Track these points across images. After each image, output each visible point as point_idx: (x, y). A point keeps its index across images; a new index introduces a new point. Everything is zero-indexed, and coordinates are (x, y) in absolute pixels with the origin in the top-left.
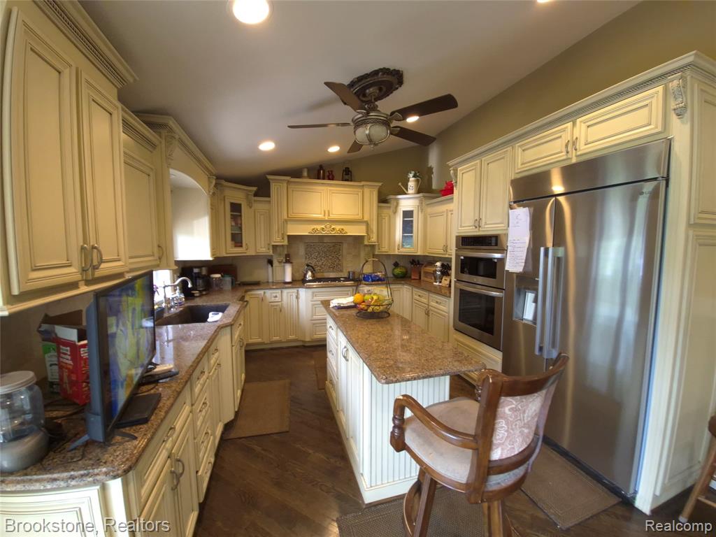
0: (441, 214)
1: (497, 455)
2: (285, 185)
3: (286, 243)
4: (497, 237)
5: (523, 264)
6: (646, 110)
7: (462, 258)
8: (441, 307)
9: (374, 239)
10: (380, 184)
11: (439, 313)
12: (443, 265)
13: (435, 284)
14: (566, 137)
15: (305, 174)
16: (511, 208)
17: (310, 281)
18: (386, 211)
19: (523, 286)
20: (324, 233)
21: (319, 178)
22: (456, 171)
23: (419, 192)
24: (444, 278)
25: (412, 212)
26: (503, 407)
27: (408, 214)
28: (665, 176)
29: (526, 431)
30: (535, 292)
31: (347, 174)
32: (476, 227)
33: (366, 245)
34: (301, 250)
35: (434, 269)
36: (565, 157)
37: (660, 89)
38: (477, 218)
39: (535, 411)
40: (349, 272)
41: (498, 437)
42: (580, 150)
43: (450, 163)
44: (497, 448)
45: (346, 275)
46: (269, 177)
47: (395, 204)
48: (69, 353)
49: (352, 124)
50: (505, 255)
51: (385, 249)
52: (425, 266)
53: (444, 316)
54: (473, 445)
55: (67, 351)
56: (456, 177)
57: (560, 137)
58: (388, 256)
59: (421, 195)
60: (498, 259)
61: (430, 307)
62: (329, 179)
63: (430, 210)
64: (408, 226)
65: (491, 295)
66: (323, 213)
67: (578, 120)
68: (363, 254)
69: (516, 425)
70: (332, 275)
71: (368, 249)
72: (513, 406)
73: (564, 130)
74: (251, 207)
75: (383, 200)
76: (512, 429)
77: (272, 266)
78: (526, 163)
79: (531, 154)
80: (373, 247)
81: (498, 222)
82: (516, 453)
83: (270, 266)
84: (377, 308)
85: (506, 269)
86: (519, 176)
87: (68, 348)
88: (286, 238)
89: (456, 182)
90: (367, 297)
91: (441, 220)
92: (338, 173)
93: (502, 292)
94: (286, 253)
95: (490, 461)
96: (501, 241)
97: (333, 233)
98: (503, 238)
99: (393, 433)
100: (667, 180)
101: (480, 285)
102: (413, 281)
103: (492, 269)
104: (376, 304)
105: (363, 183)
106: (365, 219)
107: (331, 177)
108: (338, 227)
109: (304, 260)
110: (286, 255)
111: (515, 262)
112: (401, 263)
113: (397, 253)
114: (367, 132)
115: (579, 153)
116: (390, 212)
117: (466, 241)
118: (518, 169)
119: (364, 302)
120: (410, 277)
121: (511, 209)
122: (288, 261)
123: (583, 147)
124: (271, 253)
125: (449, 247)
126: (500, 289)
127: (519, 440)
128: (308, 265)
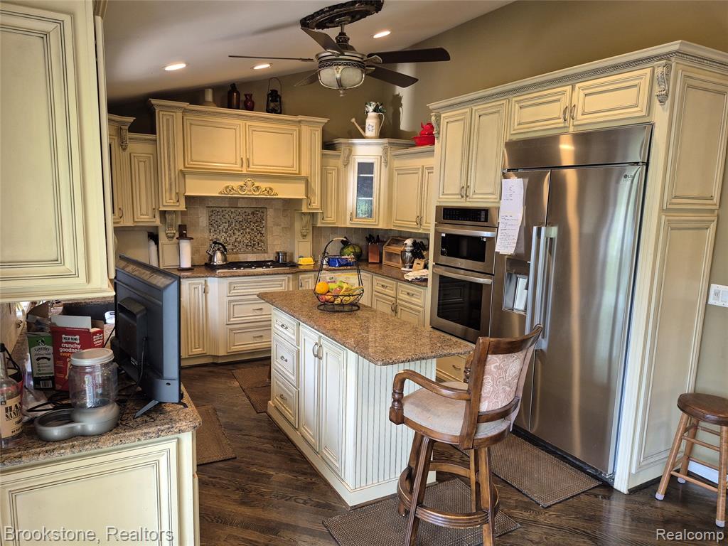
0: (414, 171)
1: (485, 407)
2: (179, 115)
3: (182, 207)
4: (486, 211)
5: (515, 245)
6: (635, 89)
7: (444, 235)
8: (414, 300)
9: (316, 204)
10: (325, 120)
11: (411, 309)
12: (414, 244)
13: (403, 269)
14: (565, 102)
15: (209, 96)
16: (505, 176)
17: (221, 267)
18: (332, 162)
19: (514, 271)
20: (242, 194)
21: (230, 107)
22: (438, 117)
23: (382, 135)
24: (416, 262)
25: (371, 165)
26: (490, 364)
27: (365, 168)
28: (646, 161)
29: (508, 389)
30: (527, 277)
31: (274, 100)
32: (462, 197)
33: (304, 214)
34: (203, 218)
35: (402, 249)
36: (562, 125)
37: (648, 71)
38: (464, 184)
39: (515, 372)
40: (278, 253)
41: (485, 391)
42: (577, 120)
43: (432, 106)
44: (485, 400)
45: (272, 258)
46: (154, 101)
47: (347, 152)
48: (78, 342)
49: (315, 59)
50: (495, 233)
51: (331, 219)
52: (389, 245)
53: (419, 312)
54: (467, 396)
55: (76, 339)
56: (439, 125)
57: (559, 100)
58: (335, 230)
59: (385, 140)
60: (487, 238)
61: (398, 301)
62: (247, 108)
63: (397, 163)
64: (365, 186)
65: (478, 282)
66: (239, 162)
67: (578, 86)
68: (298, 226)
69: (499, 382)
70: (252, 258)
71: (306, 219)
72: (498, 364)
73: (563, 93)
74: (124, 149)
75: (328, 145)
76: (497, 385)
77: (157, 243)
78: (524, 123)
79: (529, 114)
80: (313, 215)
81: (490, 192)
82: (500, 407)
83: (153, 243)
84: (347, 298)
85: (496, 250)
86: (515, 138)
87: (78, 337)
88: (183, 201)
89: (439, 133)
90: (332, 286)
91: (414, 180)
92: (260, 98)
93: (491, 278)
94: (179, 223)
95: (479, 412)
96: (491, 215)
97: (257, 194)
98: (492, 213)
99: (392, 408)
100: (647, 164)
101: (463, 269)
102: (370, 265)
103: (478, 250)
104: (346, 293)
105: (299, 118)
106: (303, 174)
107: (249, 107)
108: (264, 185)
109: (206, 235)
110: (180, 226)
111: (506, 244)
112: (353, 240)
113: (348, 225)
114: (338, 76)
115: (576, 123)
116: (340, 162)
117: (449, 214)
118: (514, 130)
119: (329, 292)
120: (368, 260)
121: (505, 178)
122: (183, 236)
123: (580, 117)
124: (157, 222)
125: (424, 218)
126: (489, 274)
127: (502, 396)
128: (215, 243)
